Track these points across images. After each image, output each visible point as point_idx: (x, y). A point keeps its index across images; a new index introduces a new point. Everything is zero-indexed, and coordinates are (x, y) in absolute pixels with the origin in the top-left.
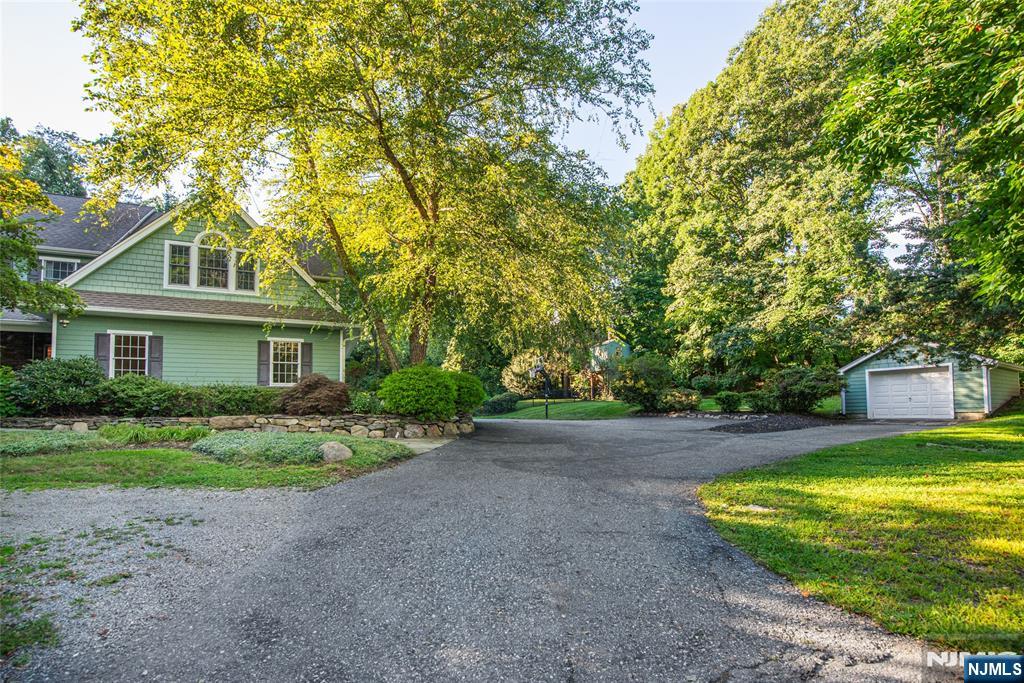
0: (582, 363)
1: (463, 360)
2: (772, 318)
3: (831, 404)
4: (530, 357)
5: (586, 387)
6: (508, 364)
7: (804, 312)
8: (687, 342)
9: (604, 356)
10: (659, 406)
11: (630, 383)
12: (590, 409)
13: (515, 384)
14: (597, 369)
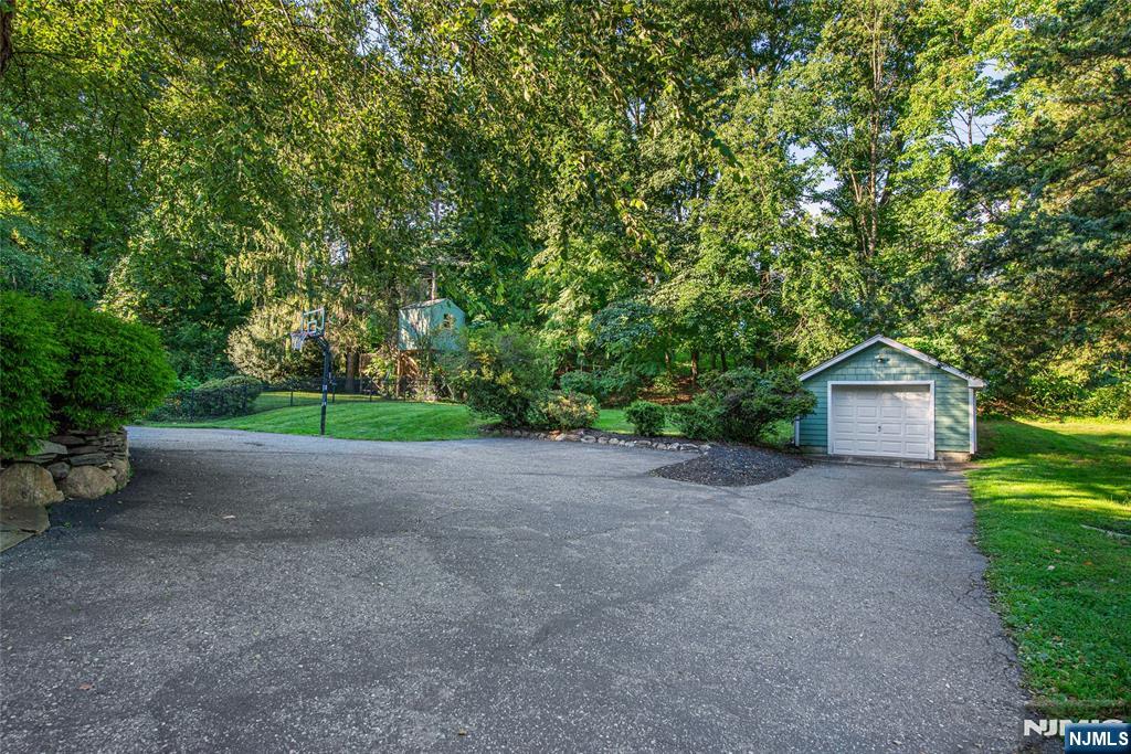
0: (385, 334)
1: (143, 304)
2: (681, 293)
3: (786, 430)
4: (290, 313)
5: (391, 376)
6: (242, 323)
7: (723, 290)
8: (558, 318)
9: (424, 327)
10: (531, 417)
11: (488, 375)
12: (405, 417)
13: (255, 360)
14: (410, 346)
